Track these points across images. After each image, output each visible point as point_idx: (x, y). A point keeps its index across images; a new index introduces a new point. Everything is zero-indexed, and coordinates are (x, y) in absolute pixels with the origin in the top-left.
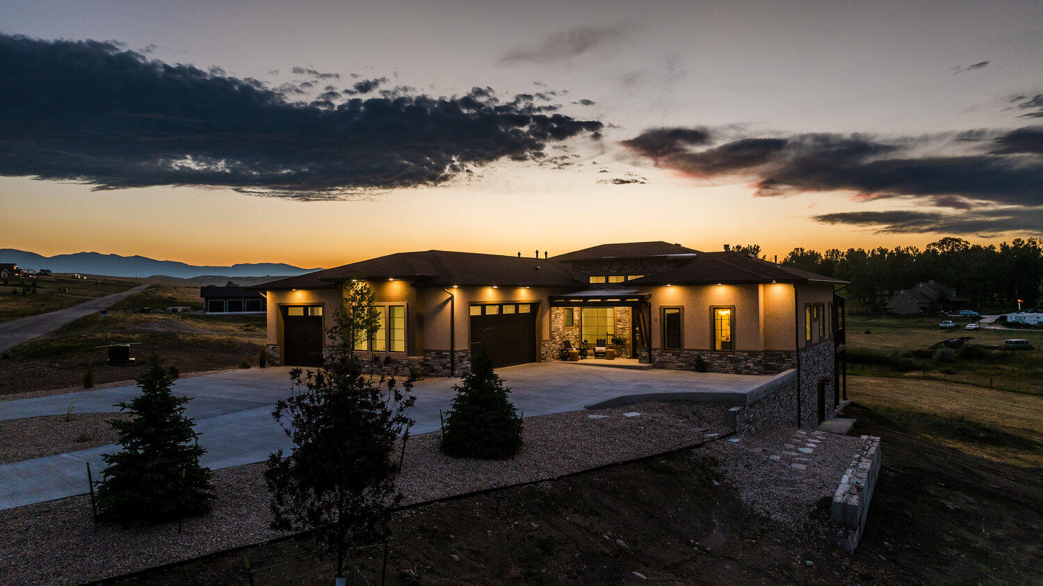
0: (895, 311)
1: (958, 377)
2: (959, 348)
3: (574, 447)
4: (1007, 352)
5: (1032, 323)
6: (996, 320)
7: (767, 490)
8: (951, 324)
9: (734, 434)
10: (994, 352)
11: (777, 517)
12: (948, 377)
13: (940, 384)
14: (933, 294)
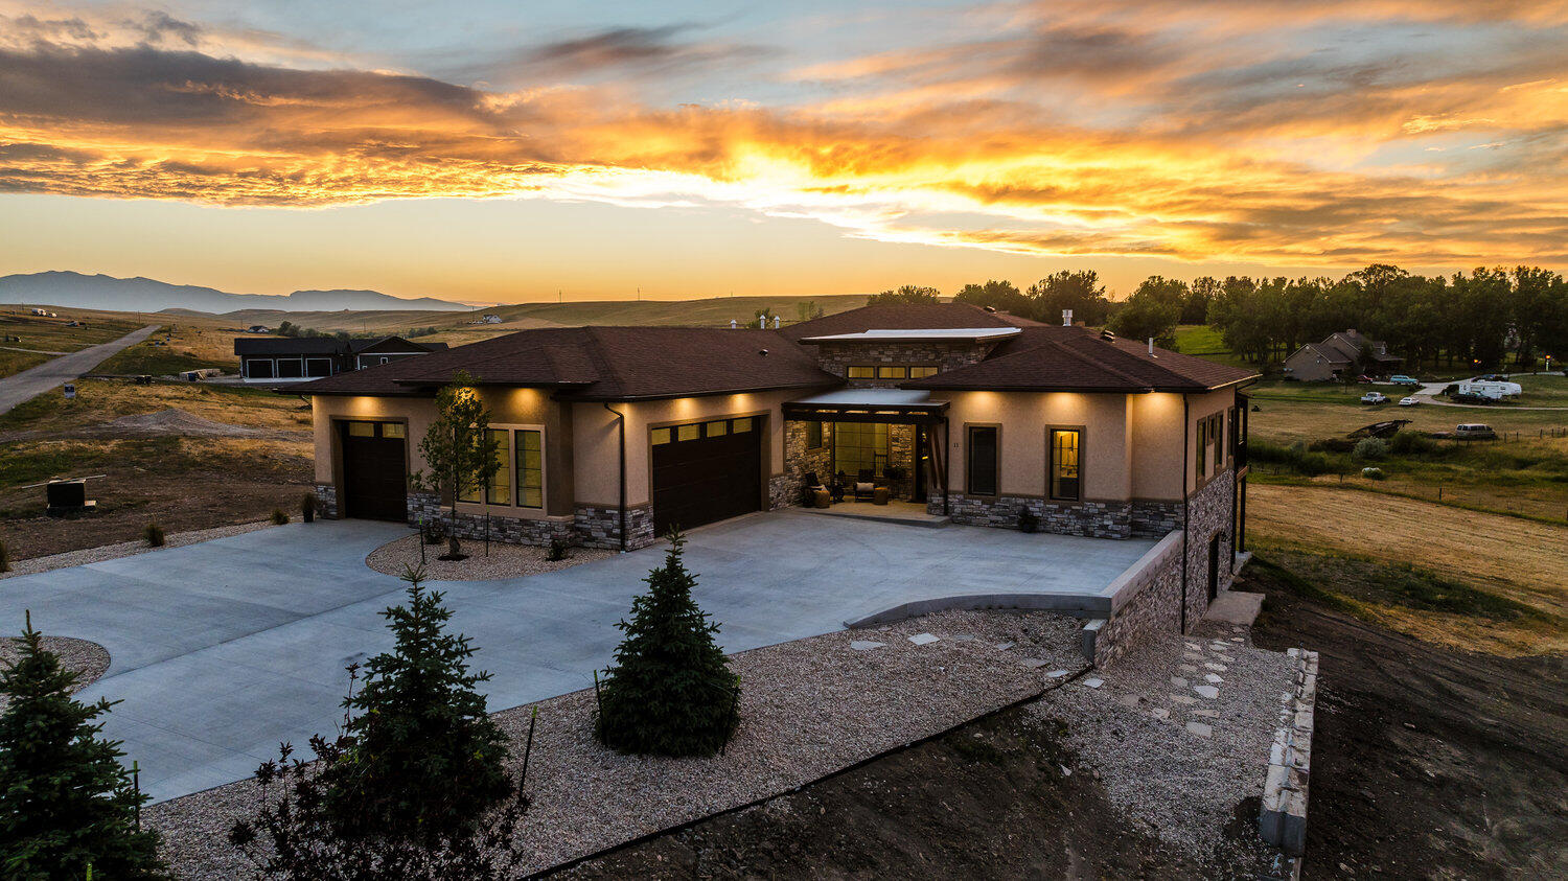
0: (1296, 376)
1: (1390, 484)
2: (1391, 436)
3: (827, 718)
4: (1461, 443)
5: (1494, 397)
6: (1443, 391)
7: (1151, 781)
8: (1378, 397)
9: (1090, 669)
10: (1442, 443)
11: (1170, 834)
12: (1376, 484)
13: (1365, 498)
14: (1353, 350)
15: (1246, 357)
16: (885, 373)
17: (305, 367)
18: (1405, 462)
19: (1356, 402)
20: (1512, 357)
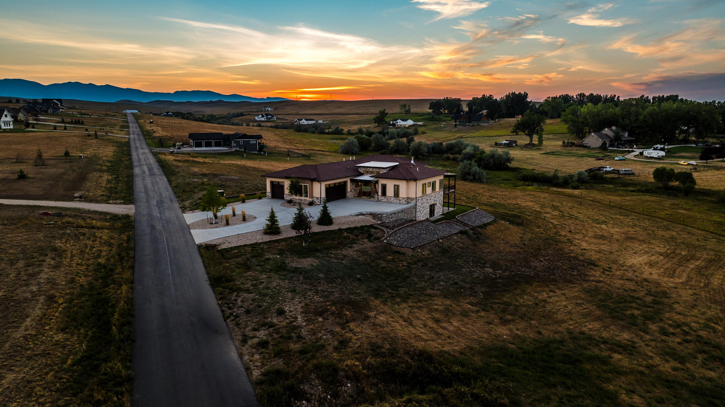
0: (588, 145)
6: (639, 153)
9: (385, 222)
14: (612, 135)
17: (213, 143)
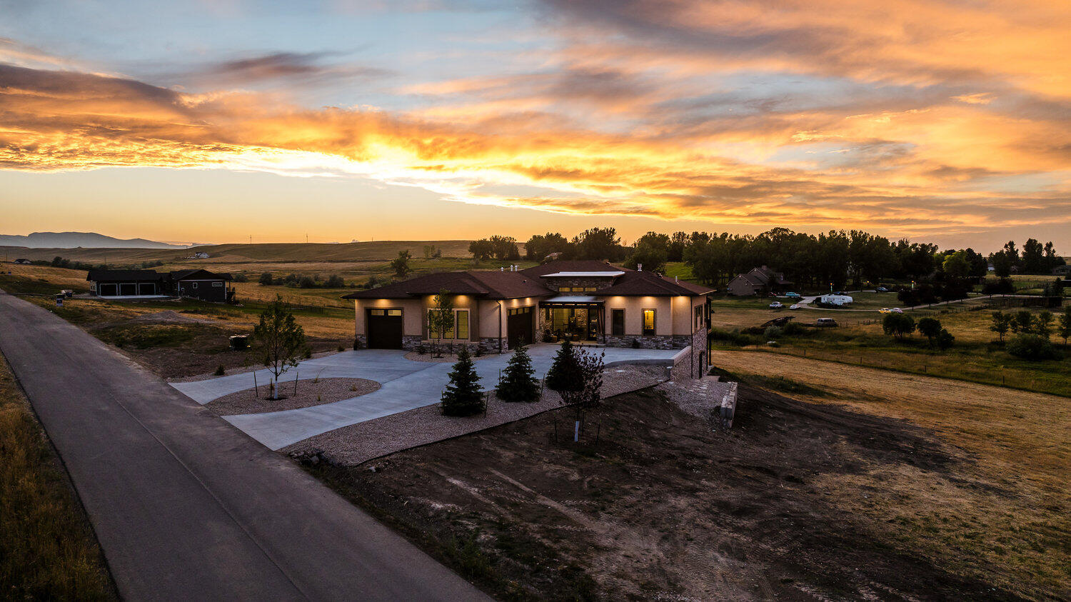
0: (734, 293)
2: (783, 325)
4: (819, 328)
5: (839, 304)
6: (814, 301)
7: (690, 404)
8: (779, 304)
9: (671, 379)
10: (810, 329)
12: (774, 349)
13: (768, 355)
14: (765, 277)
15: (706, 282)
16: (575, 290)
17: (138, 288)
18: (791, 339)
19: (768, 308)
20: (851, 281)
